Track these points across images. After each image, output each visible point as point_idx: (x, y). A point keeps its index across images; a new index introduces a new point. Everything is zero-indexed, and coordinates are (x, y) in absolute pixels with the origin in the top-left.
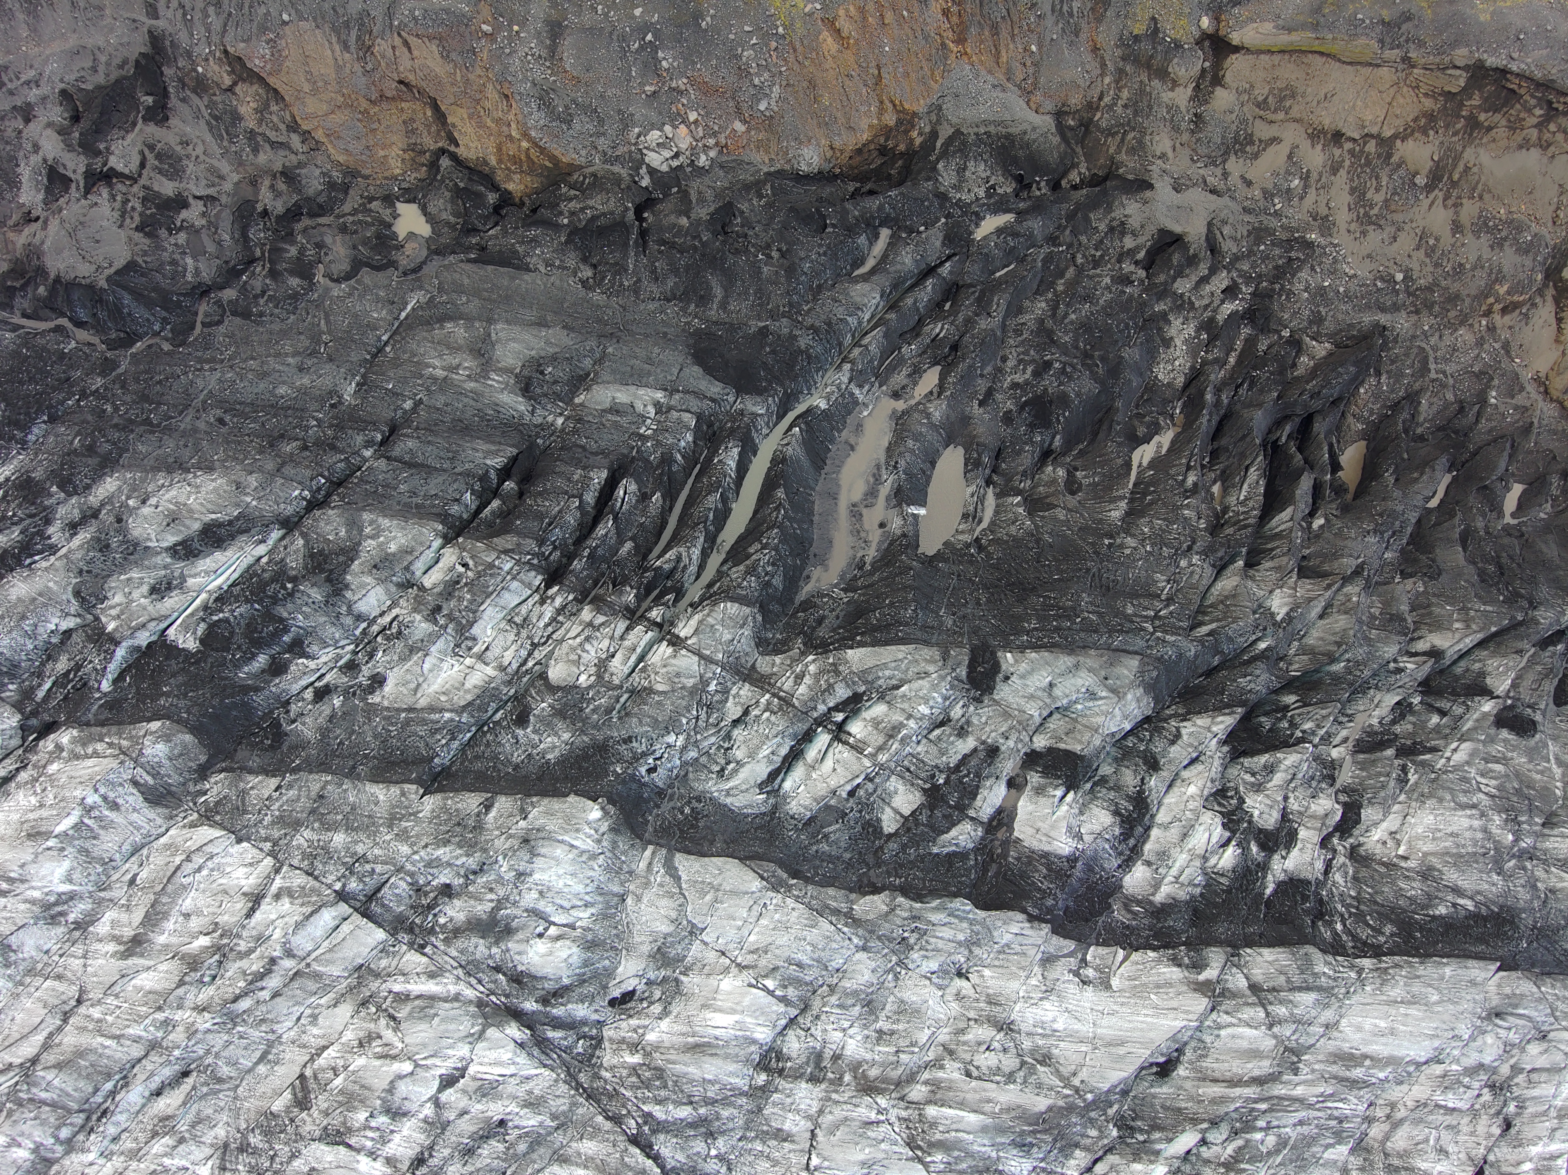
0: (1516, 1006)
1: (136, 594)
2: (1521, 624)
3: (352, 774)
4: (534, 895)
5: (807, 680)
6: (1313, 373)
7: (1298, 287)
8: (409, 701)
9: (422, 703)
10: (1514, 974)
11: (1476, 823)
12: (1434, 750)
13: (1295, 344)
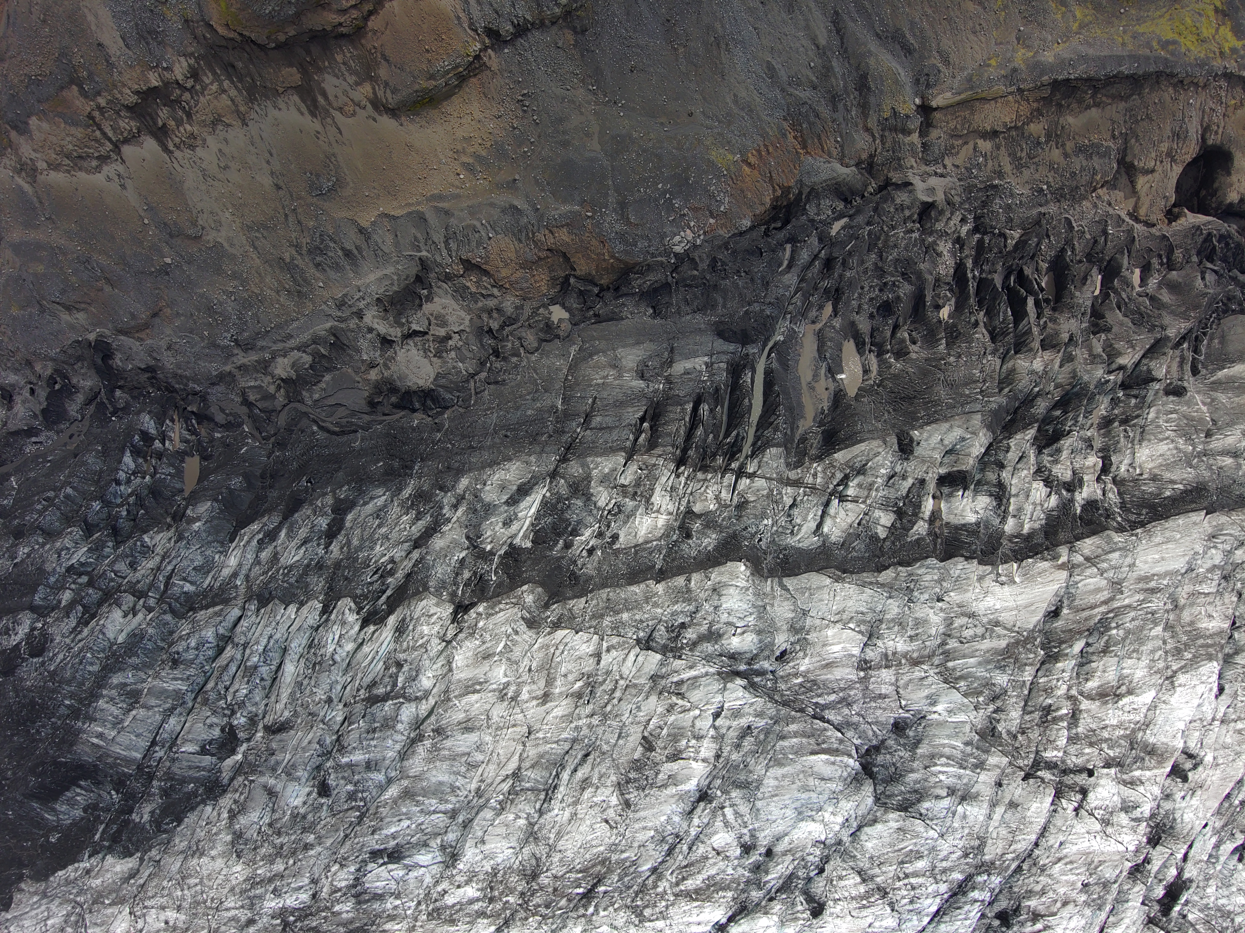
0: (1222, 530)
1: (497, 529)
2: (1160, 339)
3: (617, 586)
4: (726, 615)
5: (819, 475)
6: (1016, 247)
7: (996, 208)
8: (634, 542)
9: (641, 541)
10: (1215, 514)
11: (1171, 446)
12: (1138, 416)
13: (1003, 235)
